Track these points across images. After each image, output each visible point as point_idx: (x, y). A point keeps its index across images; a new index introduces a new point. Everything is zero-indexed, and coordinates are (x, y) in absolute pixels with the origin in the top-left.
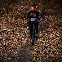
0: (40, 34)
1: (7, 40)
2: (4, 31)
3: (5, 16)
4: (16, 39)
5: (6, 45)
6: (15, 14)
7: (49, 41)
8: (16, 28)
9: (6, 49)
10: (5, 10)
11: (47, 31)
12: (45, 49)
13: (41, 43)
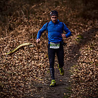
0: (80, 50)
1: (29, 61)
2: (25, 46)
3: (24, 23)
4: (44, 58)
5: (28, 68)
6: (41, 19)
7: (96, 60)
8: (43, 42)
9: (28, 74)
10: (25, 14)
11: (92, 44)
12: (90, 73)
13: (83, 64)
